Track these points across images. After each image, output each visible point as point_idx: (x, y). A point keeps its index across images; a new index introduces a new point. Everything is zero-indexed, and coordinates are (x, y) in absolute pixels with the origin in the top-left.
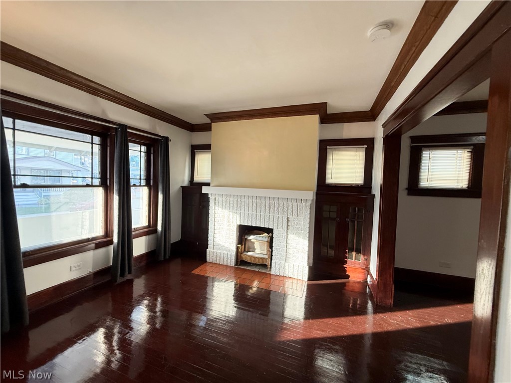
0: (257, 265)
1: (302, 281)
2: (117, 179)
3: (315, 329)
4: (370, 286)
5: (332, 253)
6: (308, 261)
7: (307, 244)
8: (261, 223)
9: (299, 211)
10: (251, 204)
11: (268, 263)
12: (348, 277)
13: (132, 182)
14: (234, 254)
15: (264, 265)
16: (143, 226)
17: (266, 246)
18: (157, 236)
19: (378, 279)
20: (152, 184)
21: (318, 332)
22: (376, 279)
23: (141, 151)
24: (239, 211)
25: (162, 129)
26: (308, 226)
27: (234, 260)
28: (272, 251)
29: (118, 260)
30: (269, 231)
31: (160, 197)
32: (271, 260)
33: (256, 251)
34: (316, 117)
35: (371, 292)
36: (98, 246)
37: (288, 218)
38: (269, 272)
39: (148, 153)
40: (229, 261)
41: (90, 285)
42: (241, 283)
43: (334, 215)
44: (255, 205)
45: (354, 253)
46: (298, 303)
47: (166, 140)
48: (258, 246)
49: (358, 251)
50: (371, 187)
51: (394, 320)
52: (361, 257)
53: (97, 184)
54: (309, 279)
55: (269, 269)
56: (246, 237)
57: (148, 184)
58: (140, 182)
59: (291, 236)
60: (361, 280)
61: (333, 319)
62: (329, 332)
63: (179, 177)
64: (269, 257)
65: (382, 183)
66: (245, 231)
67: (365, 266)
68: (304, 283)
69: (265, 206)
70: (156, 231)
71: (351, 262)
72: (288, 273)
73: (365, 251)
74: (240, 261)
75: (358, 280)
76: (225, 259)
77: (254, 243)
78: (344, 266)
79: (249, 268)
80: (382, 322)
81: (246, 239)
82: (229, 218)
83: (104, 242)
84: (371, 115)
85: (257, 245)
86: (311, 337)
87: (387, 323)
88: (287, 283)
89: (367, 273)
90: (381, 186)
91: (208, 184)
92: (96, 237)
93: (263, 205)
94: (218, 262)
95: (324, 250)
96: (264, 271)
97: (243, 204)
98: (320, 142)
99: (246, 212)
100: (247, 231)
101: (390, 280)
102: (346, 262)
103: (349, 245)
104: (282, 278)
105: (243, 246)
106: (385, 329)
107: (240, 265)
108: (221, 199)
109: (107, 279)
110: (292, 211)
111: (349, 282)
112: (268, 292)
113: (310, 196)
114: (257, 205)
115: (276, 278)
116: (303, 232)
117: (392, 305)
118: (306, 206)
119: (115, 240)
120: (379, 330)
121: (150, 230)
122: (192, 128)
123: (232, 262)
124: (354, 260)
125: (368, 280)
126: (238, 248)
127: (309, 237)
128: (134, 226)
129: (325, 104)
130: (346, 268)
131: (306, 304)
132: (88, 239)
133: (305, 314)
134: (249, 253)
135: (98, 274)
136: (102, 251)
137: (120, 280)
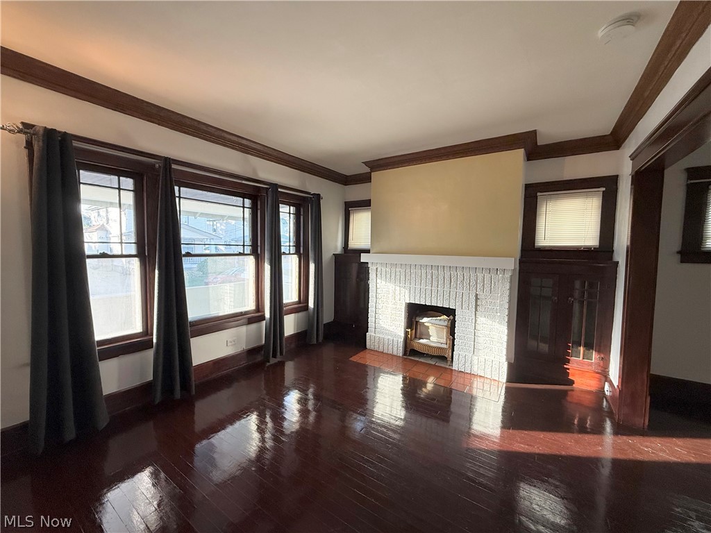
0: (432, 357)
1: (499, 381)
2: (269, 246)
3: (517, 441)
4: (608, 398)
5: (544, 347)
6: (507, 355)
7: (506, 331)
8: (439, 301)
9: (493, 285)
10: (424, 275)
11: (448, 355)
12: (572, 382)
13: (283, 249)
14: (402, 340)
15: (442, 358)
16: (292, 301)
17: (445, 333)
18: (309, 314)
19: (622, 385)
20: (302, 252)
21: (522, 445)
22: (618, 386)
23: (290, 213)
24: (407, 285)
25: (313, 185)
26: (507, 306)
27: (401, 349)
28: (454, 339)
29: (270, 337)
30: (450, 312)
31: (312, 267)
32: (453, 350)
33: (431, 338)
34: (520, 153)
35: (610, 407)
36: (251, 321)
37: (477, 295)
38: (451, 367)
39: (297, 215)
40: (395, 349)
41: (243, 363)
42: (412, 376)
43: (547, 292)
44: (429, 277)
45: (582, 349)
46: (492, 408)
47: (318, 197)
48: (434, 333)
49: (589, 346)
50: (613, 251)
51: (647, 447)
52: (595, 356)
53: (249, 252)
54: (509, 380)
55: (449, 363)
56: (417, 319)
57: (297, 252)
58: (289, 250)
59: (481, 320)
60: (593, 389)
61: (545, 433)
62: (538, 448)
63: (332, 243)
64: (449, 347)
65: (629, 244)
66: (415, 312)
67: (600, 368)
68: (501, 385)
69: (444, 278)
70: (306, 308)
71: (577, 362)
72: (475, 370)
73: (600, 346)
74: (411, 351)
75: (589, 389)
76: (390, 347)
77: (428, 327)
78: (565, 366)
79: (422, 360)
80: (626, 448)
81: (417, 322)
82: (395, 294)
83: (255, 317)
84: (613, 141)
85: (432, 331)
86: (511, 450)
87: (635, 450)
88: (475, 383)
89: (603, 379)
90: (627, 248)
91: (367, 251)
92: (248, 311)
93: (441, 277)
94: (381, 350)
95: (532, 344)
96: (442, 365)
97: (413, 276)
98: (526, 187)
99: (418, 287)
100: (418, 312)
101: (643, 388)
102: (568, 361)
103: (574, 337)
104: (469, 377)
105: (414, 331)
106: (631, 457)
107: (409, 356)
108: (384, 269)
109: (259, 358)
110: (483, 285)
111: (573, 390)
112: (449, 392)
113: (511, 264)
114: (432, 277)
115: (459, 375)
116: (499, 314)
117: (646, 427)
118: (503, 278)
119: (267, 315)
120: (620, 456)
121: (301, 306)
122: (345, 180)
123: (399, 350)
124: (581, 358)
125: (606, 390)
126: (406, 333)
127: (509, 322)
128: (285, 301)
129: (535, 132)
130: (568, 369)
131: (503, 411)
132: (242, 313)
133: (503, 422)
134: (422, 341)
135: (252, 352)
136: (254, 326)
137: (273, 361)
